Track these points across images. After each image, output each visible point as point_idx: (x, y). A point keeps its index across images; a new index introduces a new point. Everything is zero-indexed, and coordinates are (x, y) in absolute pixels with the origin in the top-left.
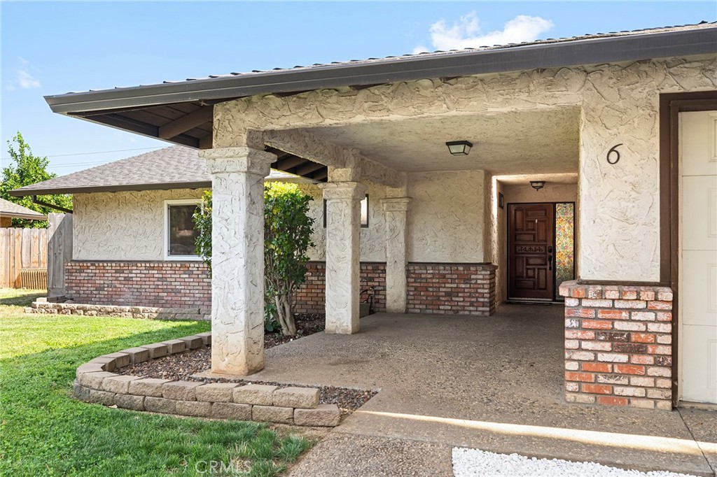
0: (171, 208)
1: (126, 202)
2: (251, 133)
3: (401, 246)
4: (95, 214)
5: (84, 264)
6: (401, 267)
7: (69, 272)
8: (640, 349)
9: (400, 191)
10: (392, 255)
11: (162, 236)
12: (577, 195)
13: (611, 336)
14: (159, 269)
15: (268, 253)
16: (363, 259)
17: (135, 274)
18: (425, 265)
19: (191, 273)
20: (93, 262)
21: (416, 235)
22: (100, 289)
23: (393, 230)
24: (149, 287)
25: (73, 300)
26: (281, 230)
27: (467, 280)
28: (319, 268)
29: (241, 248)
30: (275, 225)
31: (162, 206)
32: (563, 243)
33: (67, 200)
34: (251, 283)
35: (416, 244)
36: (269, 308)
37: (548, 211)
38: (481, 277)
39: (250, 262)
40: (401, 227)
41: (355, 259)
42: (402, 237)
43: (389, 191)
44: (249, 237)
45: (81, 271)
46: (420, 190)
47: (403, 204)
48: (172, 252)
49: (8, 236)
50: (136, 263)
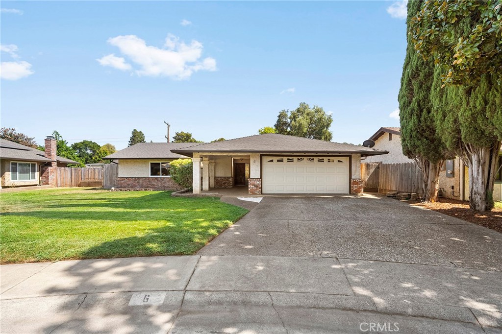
0: (151, 163)
1: (137, 162)
2: (200, 155)
3: (213, 174)
4: (127, 164)
5: (123, 179)
6: (213, 178)
7: (118, 181)
8: (257, 187)
9: (213, 161)
10: (211, 175)
11: (148, 170)
12: (250, 162)
13: (254, 185)
14: (148, 179)
17: (140, 181)
18: (219, 177)
19: (158, 180)
20: (127, 178)
21: (216, 171)
22: (128, 185)
23: (211, 170)
24: (145, 184)
27: (228, 180)
29: (198, 174)
31: (148, 163)
32: (247, 172)
33: (117, 161)
35: (216, 173)
37: (243, 165)
38: (231, 180)
40: (213, 169)
42: (213, 171)
47: (214, 164)
48: (151, 175)
49: (76, 170)
50: (141, 178)
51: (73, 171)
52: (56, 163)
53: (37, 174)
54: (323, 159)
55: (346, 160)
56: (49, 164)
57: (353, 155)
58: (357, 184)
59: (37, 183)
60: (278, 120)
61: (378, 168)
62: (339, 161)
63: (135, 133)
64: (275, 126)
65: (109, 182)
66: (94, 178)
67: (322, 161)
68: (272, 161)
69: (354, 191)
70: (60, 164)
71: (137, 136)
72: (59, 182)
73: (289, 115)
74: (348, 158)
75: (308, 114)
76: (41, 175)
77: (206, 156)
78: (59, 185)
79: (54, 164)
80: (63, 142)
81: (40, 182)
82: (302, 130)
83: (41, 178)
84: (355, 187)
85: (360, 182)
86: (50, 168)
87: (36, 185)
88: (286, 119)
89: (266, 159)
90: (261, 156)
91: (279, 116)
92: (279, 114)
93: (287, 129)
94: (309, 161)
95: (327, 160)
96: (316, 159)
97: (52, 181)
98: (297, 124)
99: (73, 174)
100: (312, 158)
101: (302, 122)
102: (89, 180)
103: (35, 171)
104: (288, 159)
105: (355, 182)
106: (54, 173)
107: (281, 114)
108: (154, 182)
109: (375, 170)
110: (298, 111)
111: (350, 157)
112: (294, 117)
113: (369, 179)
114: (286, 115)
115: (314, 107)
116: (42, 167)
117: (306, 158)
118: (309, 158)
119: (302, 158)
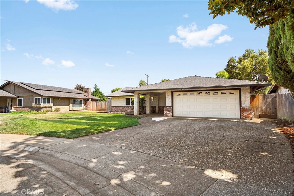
0: (126, 99)
1: (120, 98)
2: (138, 93)
3: (158, 104)
4: (115, 99)
5: (113, 107)
6: (158, 107)
7: (111, 108)
8: (170, 112)
9: (157, 96)
10: (156, 105)
11: (125, 102)
13: (168, 111)
14: (124, 107)
15: (140, 105)
16: (151, 106)
17: (121, 108)
19: (129, 108)
20: (115, 107)
21: (160, 102)
22: (116, 110)
23: (156, 102)
24: (123, 110)
25: (113, 112)
26: (141, 102)
28: (146, 107)
29: (137, 104)
30: (140, 101)
34: (138, 107)
36: (140, 111)
39: (138, 105)
40: (158, 101)
41: (150, 105)
42: (158, 103)
43: (156, 96)
44: (138, 103)
45: (113, 108)
46: (160, 96)
47: (158, 98)
48: (126, 105)
49: (98, 103)
50: (121, 107)
51: (97, 103)
52: (91, 100)
53: (83, 105)
54: (217, 92)
55: (236, 92)
56: (88, 100)
57: (242, 88)
58: (247, 111)
59: (83, 109)
60: (228, 64)
61: (276, 98)
62: (230, 93)
63: (141, 81)
64: (225, 69)
65: (109, 109)
66: (105, 107)
67: (216, 93)
68: (180, 95)
69: (244, 116)
70: (93, 100)
71: (142, 84)
72: (92, 109)
73: (237, 60)
74: (239, 90)
75: (252, 58)
76: (85, 105)
77: (148, 93)
78: (92, 110)
79: (90, 100)
80: (98, 89)
81: (84, 108)
82: (246, 70)
83: (84, 107)
84: (245, 113)
85: (249, 109)
86: (88, 102)
87: (82, 110)
88: (234, 63)
89: (175, 94)
90: (172, 92)
91: (228, 62)
92: (228, 60)
93: (236, 71)
94: (206, 94)
95: (221, 93)
96: (211, 92)
97: (89, 108)
98: (242, 67)
99: (97, 105)
100: (208, 92)
101: (246, 64)
102: (103, 108)
103: (82, 104)
104: (190, 93)
105: (245, 109)
106: (90, 104)
107: (229, 60)
108: (127, 109)
109: (272, 100)
110: (244, 56)
111: (240, 89)
112: (241, 61)
113: (266, 108)
114: (234, 61)
115: (259, 51)
116: (85, 102)
117: (203, 92)
118: (206, 92)
119: (201, 92)
